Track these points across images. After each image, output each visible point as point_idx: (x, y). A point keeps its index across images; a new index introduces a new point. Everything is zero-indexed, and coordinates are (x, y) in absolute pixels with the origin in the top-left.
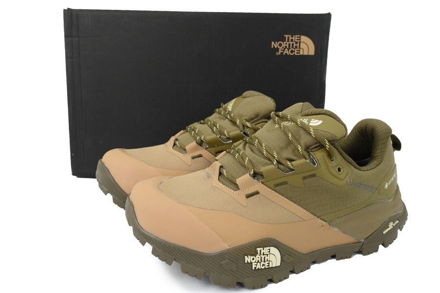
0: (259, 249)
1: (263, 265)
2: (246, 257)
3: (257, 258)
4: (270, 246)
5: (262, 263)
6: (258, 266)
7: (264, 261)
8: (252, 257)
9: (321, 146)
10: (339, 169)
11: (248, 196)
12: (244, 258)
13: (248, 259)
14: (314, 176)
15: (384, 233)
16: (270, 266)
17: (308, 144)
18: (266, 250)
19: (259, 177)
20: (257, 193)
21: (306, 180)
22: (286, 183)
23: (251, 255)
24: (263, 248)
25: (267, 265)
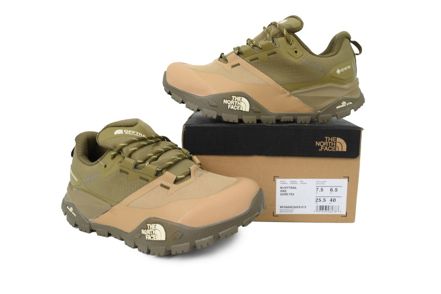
0: (233, 97)
1: (236, 108)
2: (224, 100)
3: (232, 102)
4: (242, 96)
5: (235, 106)
6: (232, 107)
7: (237, 105)
8: (228, 101)
9: (283, 35)
10: (296, 52)
11: (233, 66)
12: (223, 101)
13: (225, 101)
14: (275, 53)
15: (337, 108)
16: (241, 109)
17: (275, 33)
18: (238, 99)
19: (241, 55)
20: (239, 64)
21: (270, 56)
22: (257, 59)
23: (228, 99)
24: (237, 96)
25: (238, 108)
